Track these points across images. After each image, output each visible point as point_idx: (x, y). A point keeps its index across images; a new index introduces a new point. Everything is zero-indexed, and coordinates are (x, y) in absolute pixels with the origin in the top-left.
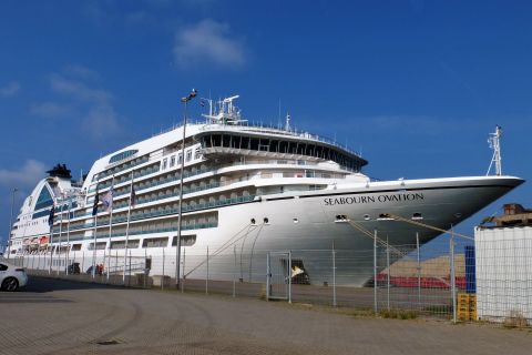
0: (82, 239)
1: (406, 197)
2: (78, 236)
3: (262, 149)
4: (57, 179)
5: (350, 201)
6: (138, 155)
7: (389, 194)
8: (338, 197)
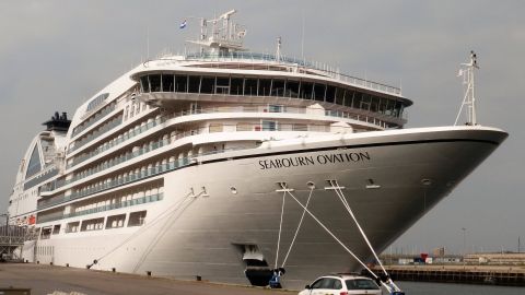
0: (61, 218)
1: (349, 157)
2: (58, 214)
3: (219, 91)
4: (53, 134)
5: (286, 163)
6: (109, 100)
7: (329, 153)
8: (274, 158)
